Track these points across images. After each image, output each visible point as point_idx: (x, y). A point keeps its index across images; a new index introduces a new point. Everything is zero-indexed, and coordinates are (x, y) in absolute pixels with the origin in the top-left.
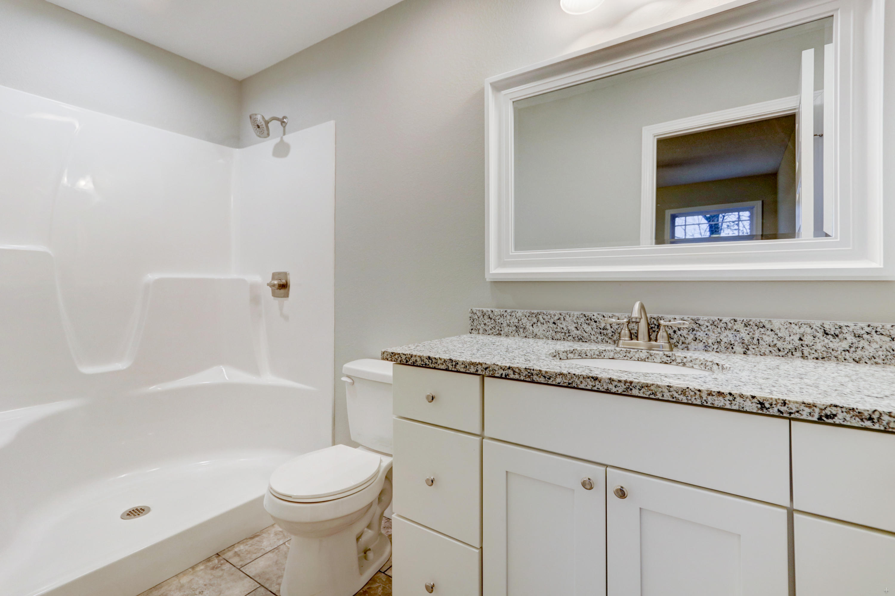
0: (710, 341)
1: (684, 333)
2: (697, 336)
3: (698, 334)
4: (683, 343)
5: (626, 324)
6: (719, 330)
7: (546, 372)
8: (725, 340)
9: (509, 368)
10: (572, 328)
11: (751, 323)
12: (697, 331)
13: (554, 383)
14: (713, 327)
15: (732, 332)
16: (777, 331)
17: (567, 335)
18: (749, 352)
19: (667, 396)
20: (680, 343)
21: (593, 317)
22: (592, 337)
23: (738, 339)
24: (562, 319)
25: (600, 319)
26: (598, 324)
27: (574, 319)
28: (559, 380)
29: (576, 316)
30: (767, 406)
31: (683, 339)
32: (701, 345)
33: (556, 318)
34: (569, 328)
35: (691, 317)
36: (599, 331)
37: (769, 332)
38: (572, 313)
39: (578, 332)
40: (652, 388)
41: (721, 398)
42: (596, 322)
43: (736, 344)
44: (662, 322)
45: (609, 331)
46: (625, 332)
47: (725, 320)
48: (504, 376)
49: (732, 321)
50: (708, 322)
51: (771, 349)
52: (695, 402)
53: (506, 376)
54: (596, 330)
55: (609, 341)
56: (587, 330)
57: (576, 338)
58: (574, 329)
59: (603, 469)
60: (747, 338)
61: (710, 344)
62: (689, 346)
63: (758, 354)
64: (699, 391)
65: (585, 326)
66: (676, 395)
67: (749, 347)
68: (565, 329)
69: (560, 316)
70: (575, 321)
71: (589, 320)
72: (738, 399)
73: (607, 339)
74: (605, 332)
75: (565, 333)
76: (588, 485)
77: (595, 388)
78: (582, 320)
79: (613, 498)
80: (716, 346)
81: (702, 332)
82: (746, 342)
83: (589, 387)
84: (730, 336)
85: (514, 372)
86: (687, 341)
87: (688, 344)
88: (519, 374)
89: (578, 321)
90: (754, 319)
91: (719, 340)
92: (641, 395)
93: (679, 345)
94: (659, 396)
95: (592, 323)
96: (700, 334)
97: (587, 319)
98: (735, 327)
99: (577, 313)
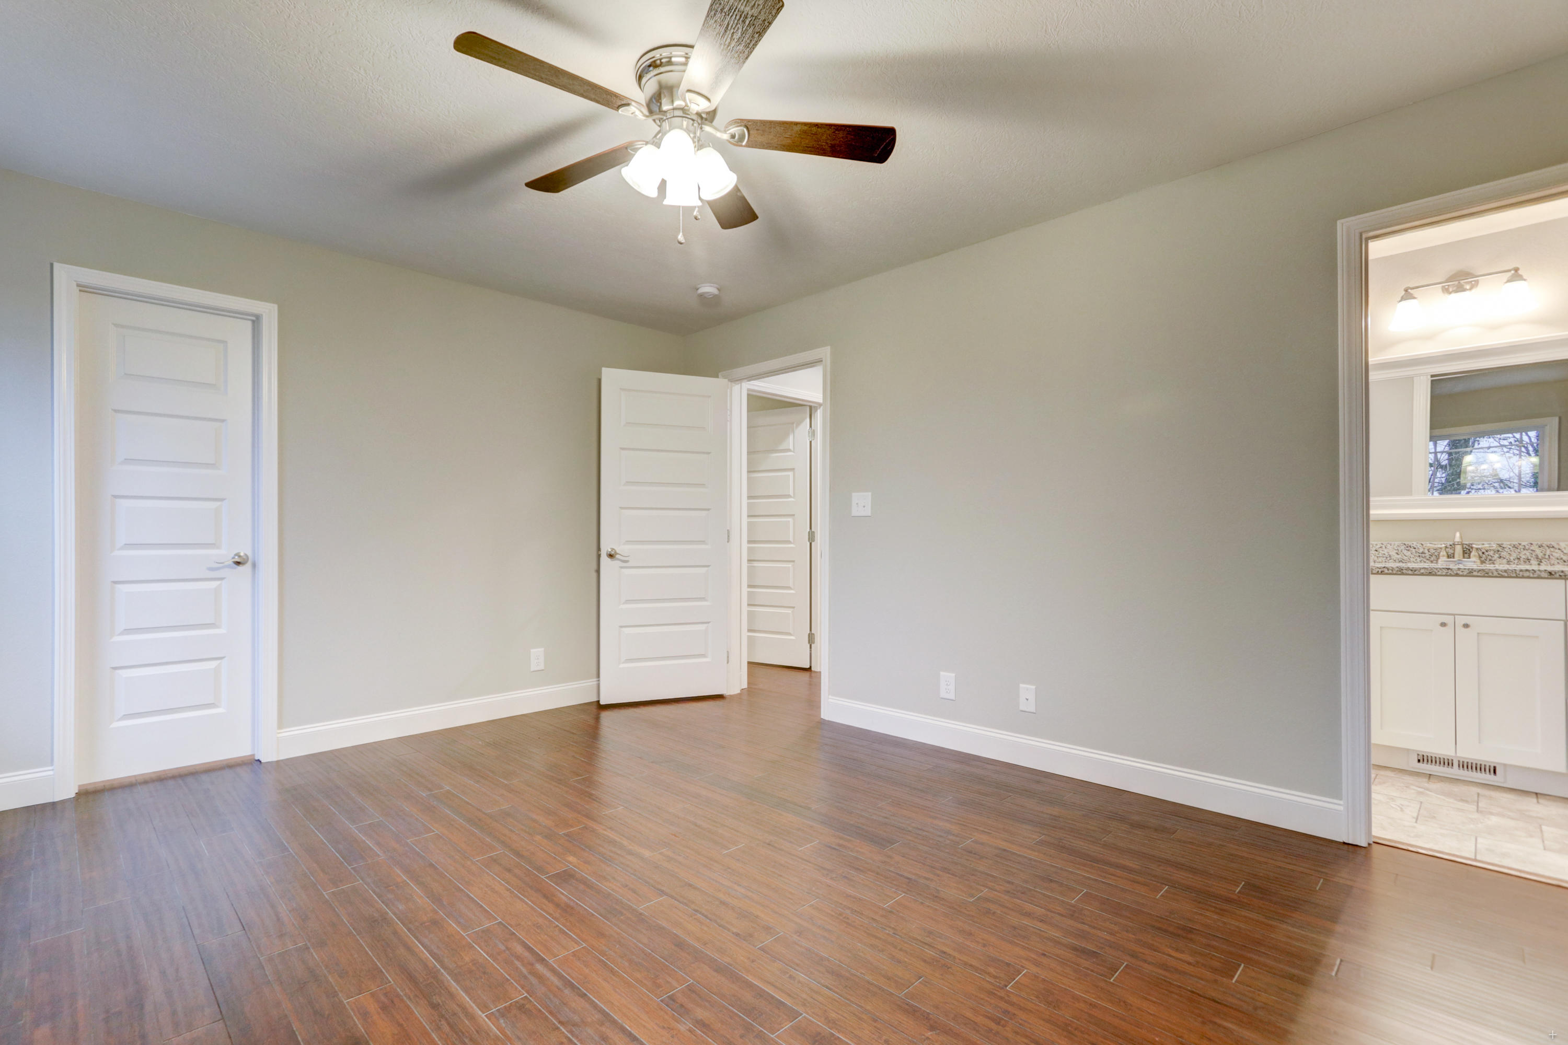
0: (1512, 558)
1: (1491, 553)
2: (1501, 555)
3: (1502, 553)
4: (1490, 560)
5: (1444, 549)
6: (1519, 551)
7: (1413, 568)
8: (1524, 557)
9: (1384, 567)
10: (1393, 553)
11: (1544, 545)
12: (1501, 552)
13: (1419, 573)
14: (1514, 548)
15: (1529, 551)
16: (1563, 550)
17: (1388, 559)
18: (1542, 564)
19: (1495, 574)
20: (1488, 560)
21: (1412, 545)
22: (1412, 559)
23: (1533, 556)
24: (1384, 547)
25: (1418, 547)
26: (1416, 550)
27: (1395, 547)
28: (1422, 571)
29: (1396, 545)
30: (1553, 573)
31: (1490, 557)
32: (1505, 561)
33: (1378, 546)
34: (1390, 553)
35: (1496, 542)
36: (1418, 554)
37: (1557, 551)
38: (1393, 543)
39: (1399, 557)
40: (1486, 570)
41: (1528, 572)
42: (1415, 548)
43: (1532, 559)
44: (1474, 546)
45: (1427, 555)
46: (1443, 553)
47: (1523, 543)
48: (1380, 572)
49: (1529, 545)
50: (1510, 545)
51: (1558, 561)
52: (1512, 575)
53: (1381, 572)
54: (1415, 554)
55: (1427, 561)
56: (1407, 554)
57: (1397, 561)
58: (1395, 554)
59: (1453, 617)
60: (1540, 555)
61: (1512, 560)
62: (1495, 562)
63: (1549, 564)
64: (1515, 570)
65: (1405, 552)
66: (1501, 573)
67: (1542, 561)
68: (1387, 554)
69: (1382, 545)
70: (1396, 549)
71: (1408, 547)
72: (1538, 572)
73: (1425, 560)
74: (1423, 555)
75: (1387, 558)
76: (1443, 625)
77: (1448, 574)
78: (1403, 547)
79: (1460, 629)
80: (1516, 561)
81: (1505, 553)
82: (1540, 557)
83: (1444, 574)
84: (1528, 554)
85: (1388, 570)
86: (1493, 559)
87: (1495, 560)
88: (1392, 570)
89: (1399, 548)
90: (1545, 543)
91: (1519, 557)
92: (1479, 574)
93: (1487, 562)
94: (1490, 574)
95: (1412, 549)
96: (1504, 554)
97: (1407, 547)
98: (1531, 548)
99: (1397, 543)
